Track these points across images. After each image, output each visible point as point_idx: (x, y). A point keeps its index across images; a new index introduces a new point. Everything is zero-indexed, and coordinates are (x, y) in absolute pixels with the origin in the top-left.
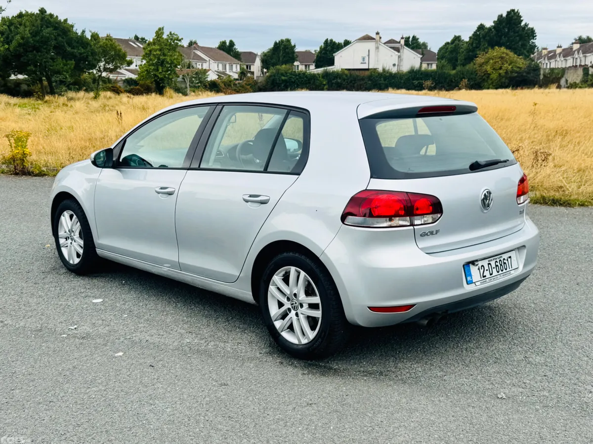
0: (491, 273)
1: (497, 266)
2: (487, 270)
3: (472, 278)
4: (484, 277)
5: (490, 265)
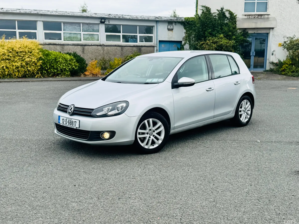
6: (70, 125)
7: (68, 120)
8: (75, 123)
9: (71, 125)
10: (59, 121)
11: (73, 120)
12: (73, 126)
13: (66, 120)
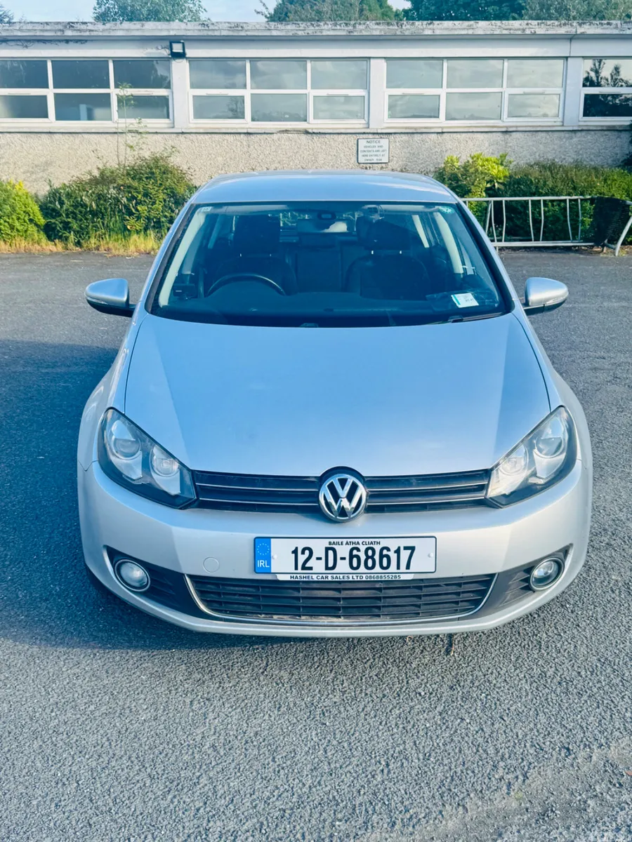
6: (362, 569)
7: (343, 551)
8: (405, 555)
9: (377, 569)
10: (261, 563)
11: (384, 543)
12: (393, 568)
13: (327, 549)
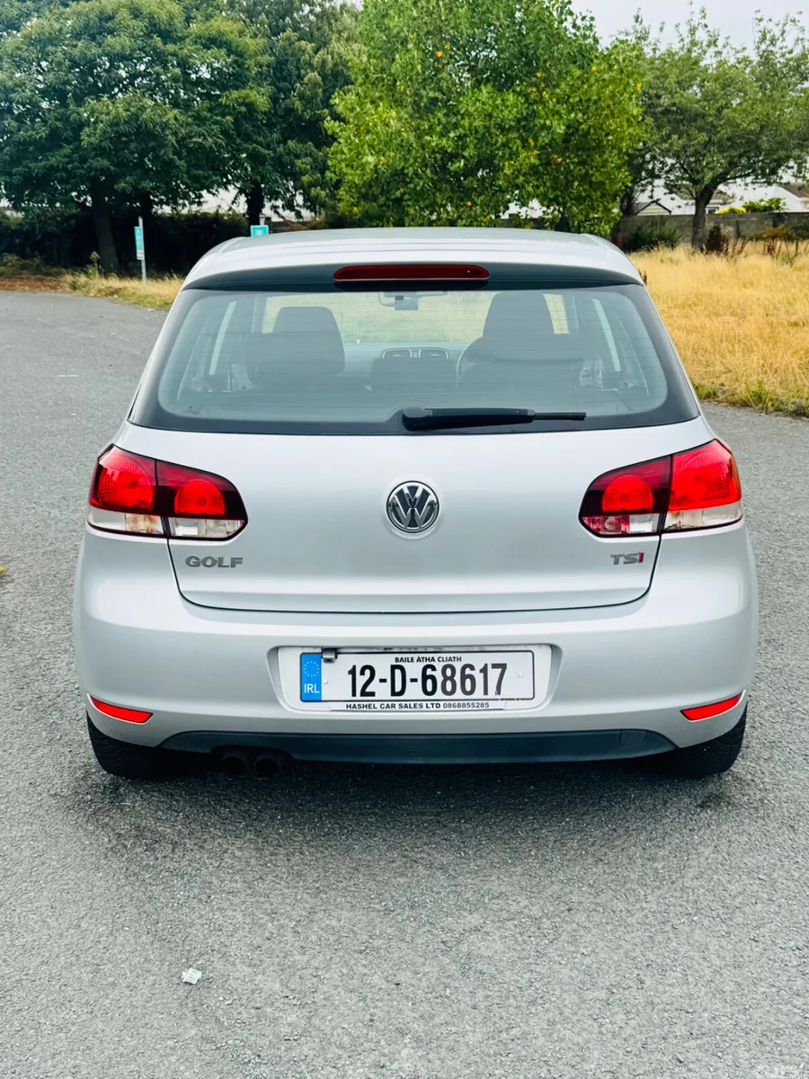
0: (398, 688)
1: (425, 677)
2: (383, 681)
3: (319, 688)
4: (363, 693)
5: (398, 672)
